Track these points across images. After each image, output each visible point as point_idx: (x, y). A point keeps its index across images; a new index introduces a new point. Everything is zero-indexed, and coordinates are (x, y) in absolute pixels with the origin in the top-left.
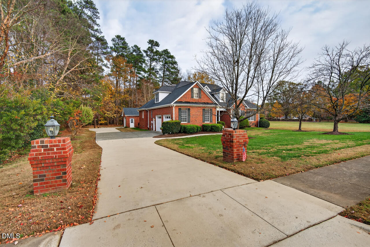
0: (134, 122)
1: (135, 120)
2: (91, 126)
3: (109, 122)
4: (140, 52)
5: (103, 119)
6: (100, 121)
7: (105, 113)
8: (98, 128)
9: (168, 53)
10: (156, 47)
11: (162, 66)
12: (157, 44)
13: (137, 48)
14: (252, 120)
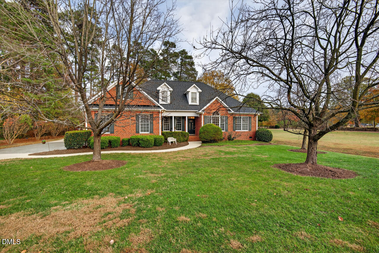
4: (157, 56)
10: (173, 49)
13: (153, 52)
14: (245, 129)
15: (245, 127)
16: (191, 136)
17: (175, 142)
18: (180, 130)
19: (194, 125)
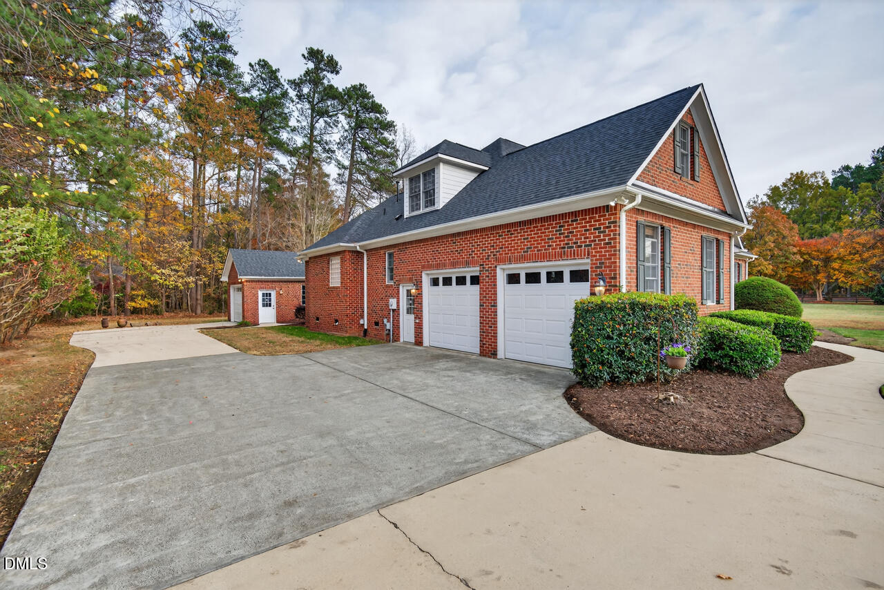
0: (273, 302)
1: (279, 295)
2: (93, 318)
3: (167, 304)
4: (278, 85)
5: (142, 292)
6: (133, 299)
7: (153, 273)
8: (120, 326)
9: (366, 95)
10: (329, 75)
11: (346, 134)
12: (333, 66)
13: (267, 72)
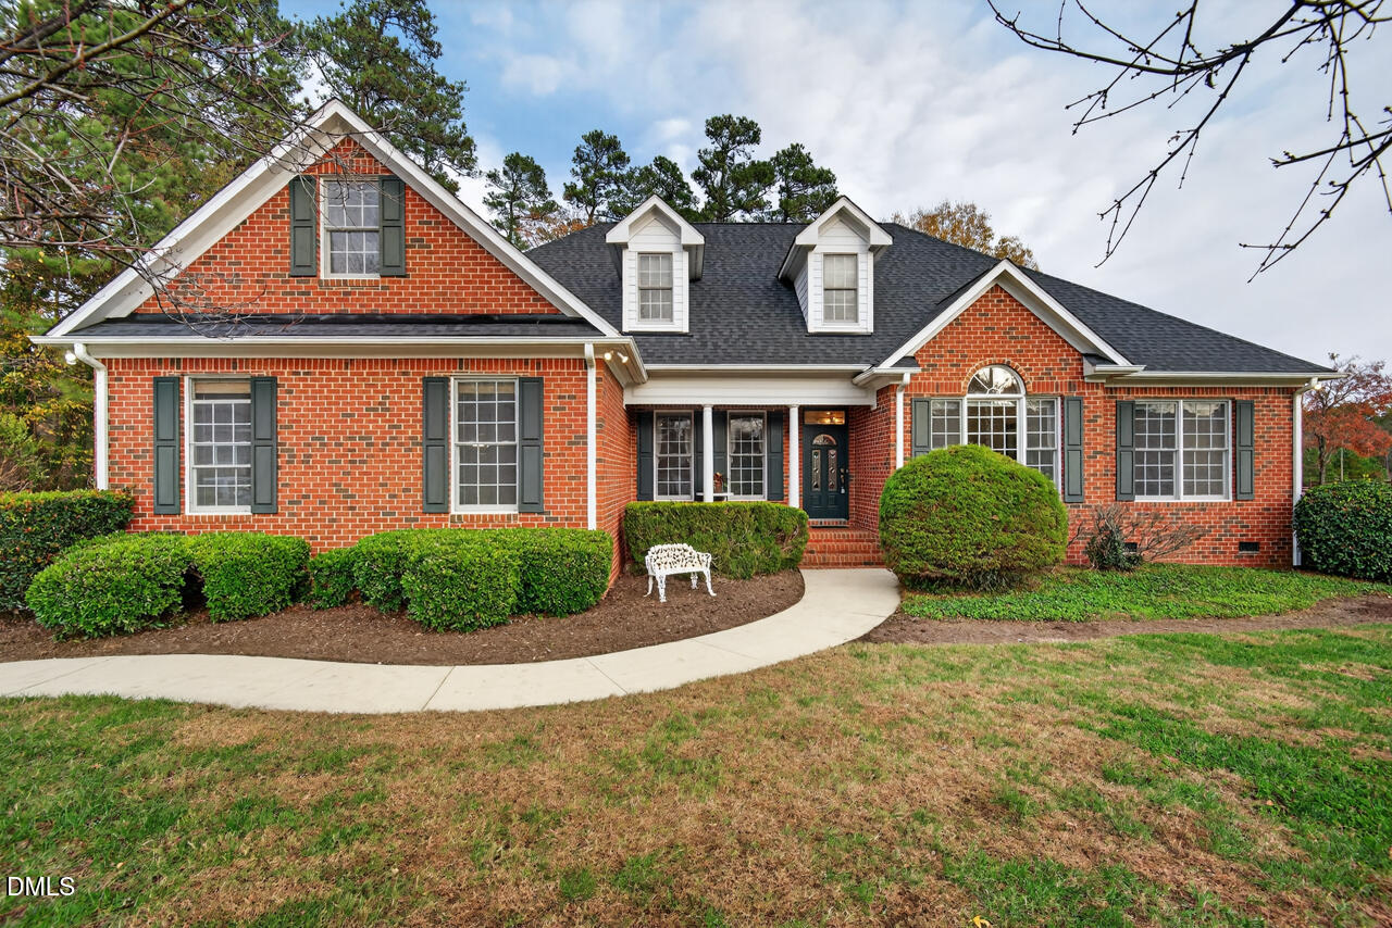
9: (805, 161)
12: (750, 133)
13: (666, 171)
14: (1203, 490)
15: (1202, 473)
16: (821, 535)
17: (701, 576)
18: (759, 491)
19: (843, 461)
